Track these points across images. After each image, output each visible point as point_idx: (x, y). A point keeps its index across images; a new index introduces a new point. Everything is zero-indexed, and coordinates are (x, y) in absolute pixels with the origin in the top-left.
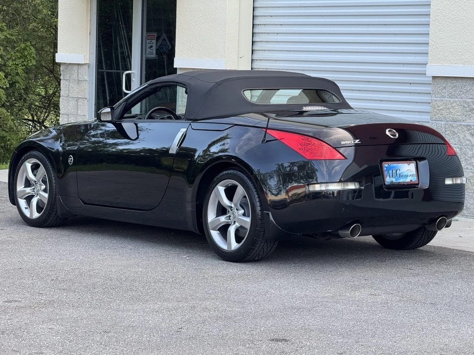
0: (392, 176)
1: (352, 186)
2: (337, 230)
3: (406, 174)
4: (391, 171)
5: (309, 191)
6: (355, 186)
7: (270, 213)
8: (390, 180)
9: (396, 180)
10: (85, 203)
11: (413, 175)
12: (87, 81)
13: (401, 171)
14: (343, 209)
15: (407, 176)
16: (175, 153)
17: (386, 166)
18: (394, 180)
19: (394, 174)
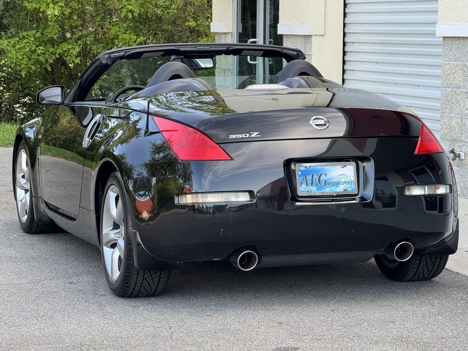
0: (312, 184)
3: (336, 180)
4: (311, 177)
5: (179, 203)
7: (137, 233)
8: (307, 190)
9: (318, 189)
11: (349, 183)
13: (328, 177)
14: (222, 230)
15: (338, 184)
16: (86, 146)
17: (302, 169)
18: (315, 189)
19: (314, 181)
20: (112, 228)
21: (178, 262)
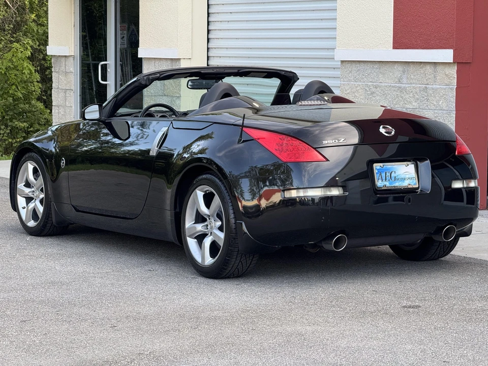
0: (386, 180)
1: (335, 192)
2: (321, 241)
3: (402, 176)
4: (385, 174)
6: (339, 191)
7: (243, 223)
8: (383, 184)
9: (390, 184)
10: (77, 211)
11: (412, 178)
12: (72, 72)
13: (396, 175)
14: (323, 218)
15: (405, 179)
16: (155, 155)
17: (378, 168)
18: (388, 184)
19: (387, 177)
20: (194, 222)
21: (277, 246)
